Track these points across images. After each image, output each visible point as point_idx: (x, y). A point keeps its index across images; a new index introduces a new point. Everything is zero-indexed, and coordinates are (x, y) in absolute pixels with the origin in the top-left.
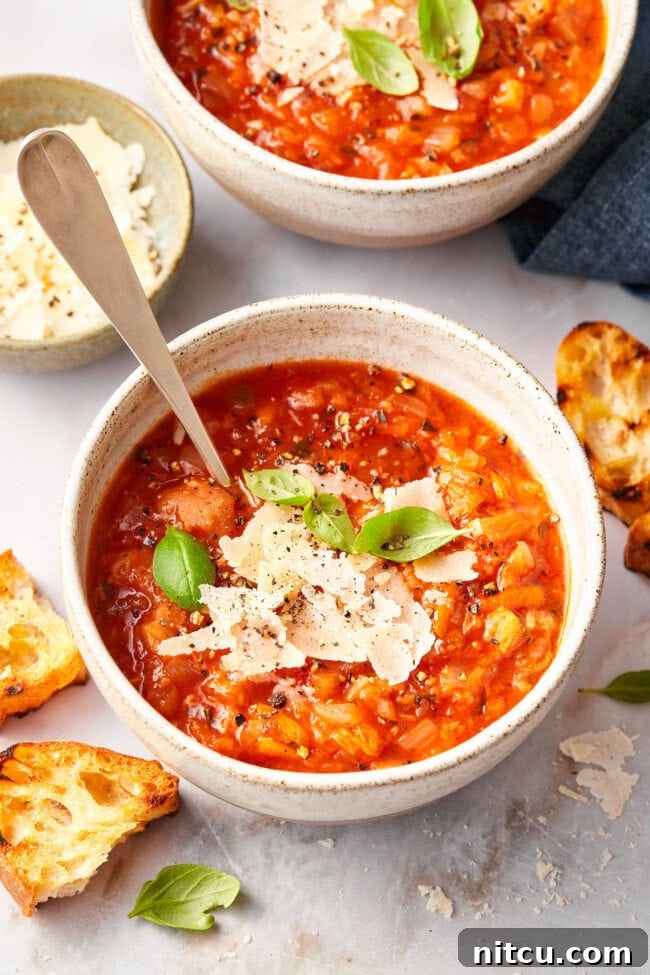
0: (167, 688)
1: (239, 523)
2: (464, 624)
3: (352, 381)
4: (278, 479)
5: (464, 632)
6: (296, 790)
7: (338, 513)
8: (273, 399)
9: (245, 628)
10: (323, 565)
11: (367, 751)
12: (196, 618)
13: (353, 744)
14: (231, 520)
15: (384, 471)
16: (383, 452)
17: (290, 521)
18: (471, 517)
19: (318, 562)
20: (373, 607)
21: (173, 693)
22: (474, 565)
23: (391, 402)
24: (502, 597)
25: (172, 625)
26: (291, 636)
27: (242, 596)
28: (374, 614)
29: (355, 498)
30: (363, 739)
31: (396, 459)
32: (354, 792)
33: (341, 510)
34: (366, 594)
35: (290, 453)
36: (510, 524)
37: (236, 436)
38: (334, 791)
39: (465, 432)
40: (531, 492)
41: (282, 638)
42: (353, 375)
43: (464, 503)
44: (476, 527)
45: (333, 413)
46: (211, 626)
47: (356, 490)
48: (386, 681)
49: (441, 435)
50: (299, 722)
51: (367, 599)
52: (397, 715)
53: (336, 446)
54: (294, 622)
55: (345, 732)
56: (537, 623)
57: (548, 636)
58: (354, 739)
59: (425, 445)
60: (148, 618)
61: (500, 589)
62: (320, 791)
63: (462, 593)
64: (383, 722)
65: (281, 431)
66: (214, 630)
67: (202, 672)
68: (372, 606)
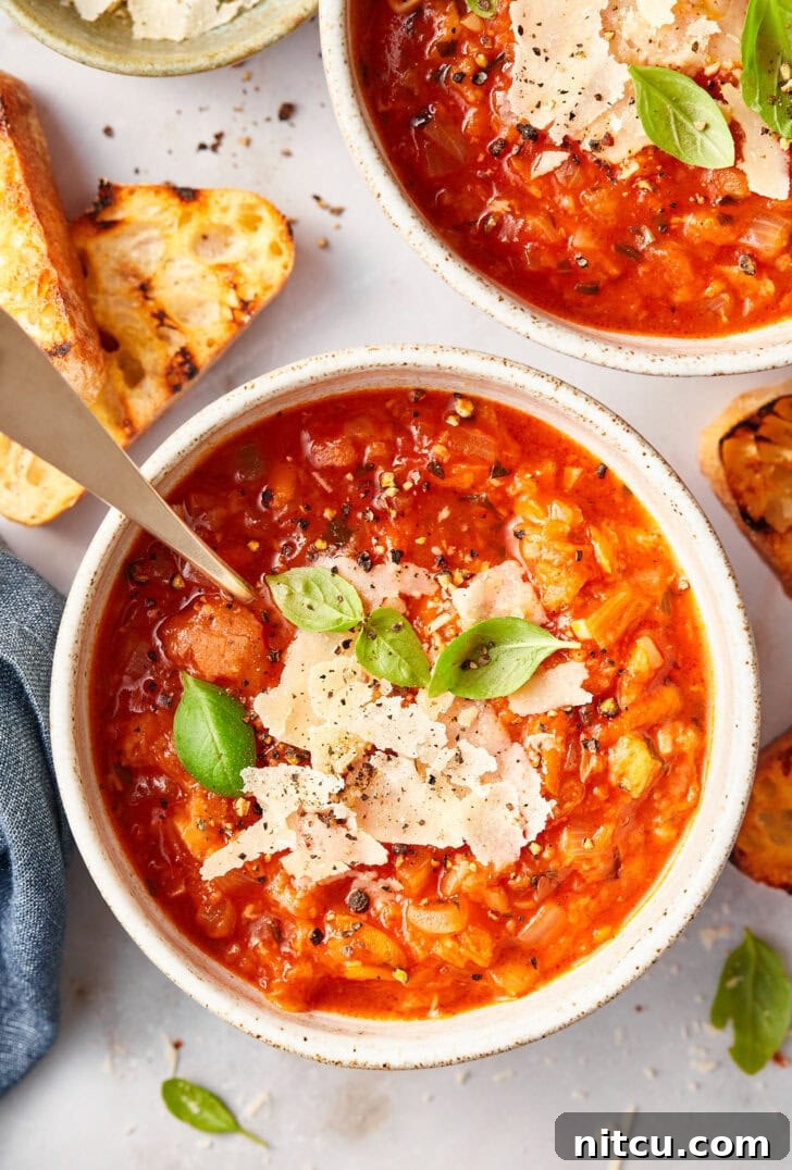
0: (220, 904)
1: (274, 661)
2: (581, 769)
3: (389, 413)
4: (314, 585)
5: (583, 780)
7: (398, 628)
8: (289, 458)
9: (303, 814)
10: (390, 717)
11: (479, 962)
12: (241, 807)
13: (461, 956)
14: (263, 657)
15: (449, 544)
16: (444, 514)
17: (337, 652)
18: (573, 613)
19: (383, 713)
20: (461, 761)
21: (229, 909)
22: (585, 681)
23: (445, 445)
24: (626, 720)
25: (212, 823)
26: (363, 819)
27: (295, 777)
28: (464, 771)
29: (416, 594)
30: (473, 948)
31: (462, 522)
33: (401, 623)
34: (449, 746)
35: (323, 539)
36: (626, 607)
37: (250, 521)
39: (548, 468)
40: (646, 546)
41: (352, 823)
42: (389, 404)
43: (561, 591)
45: (371, 469)
46: (262, 822)
47: (415, 581)
48: (491, 865)
49: (516, 479)
50: (390, 933)
51: (452, 753)
52: (510, 905)
53: (381, 517)
54: (365, 797)
55: (449, 943)
56: (674, 743)
57: (691, 758)
58: (462, 950)
59: (499, 497)
61: (623, 707)
63: (575, 723)
64: (494, 918)
65: (308, 508)
66: (265, 826)
67: (259, 879)
68: (460, 759)
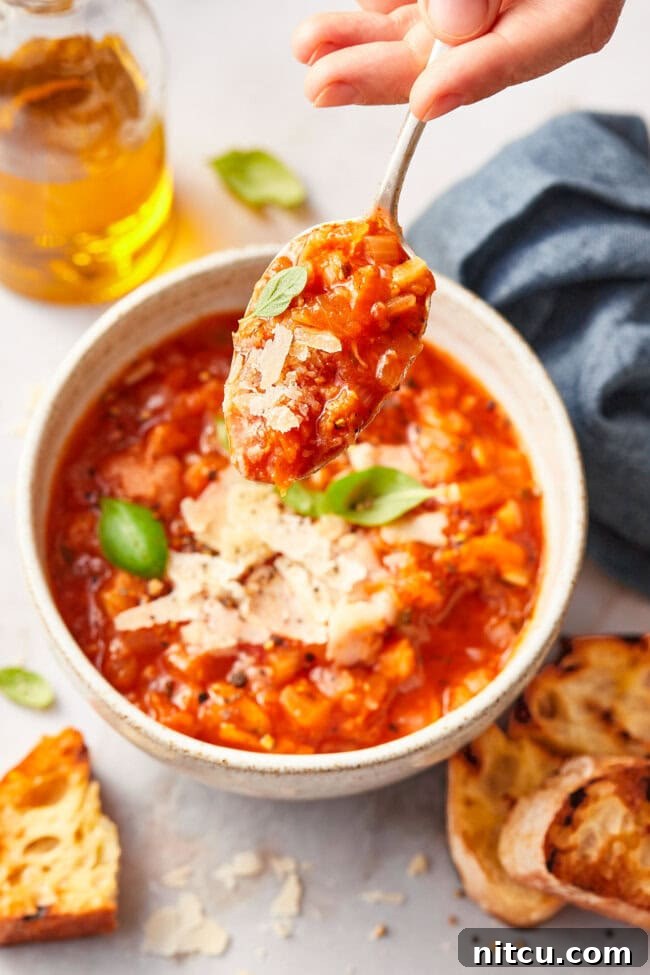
0: (126, 659)
6: (238, 769)
9: (206, 597)
12: (155, 586)
18: (448, 482)
20: (337, 572)
21: (133, 664)
22: (443, 528)
25: (131, 593)
26: (255, 607)
27: (205, 566)
32: (297, 776)
34: (330, 559)
36: (489, 491)
38: (277, 773)
39: (451, 391)
41: (244, 608)
43: (442, 467)
44: (452, 493)
46: (171, 595)
49: (424, 393)
51: (331, 565)
54: (260, 592)
59: (408, 404)
60: (108, 585)
62: (263, 772)
66: (174, 598)
67: (163, 643)
68: (336, 570)
